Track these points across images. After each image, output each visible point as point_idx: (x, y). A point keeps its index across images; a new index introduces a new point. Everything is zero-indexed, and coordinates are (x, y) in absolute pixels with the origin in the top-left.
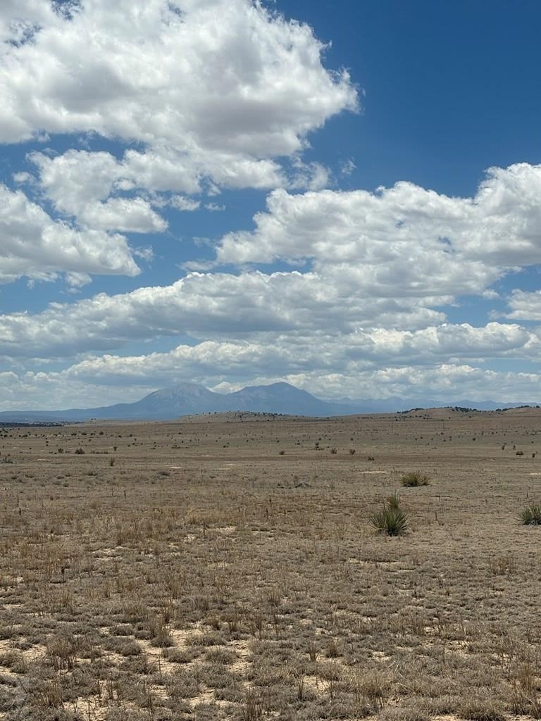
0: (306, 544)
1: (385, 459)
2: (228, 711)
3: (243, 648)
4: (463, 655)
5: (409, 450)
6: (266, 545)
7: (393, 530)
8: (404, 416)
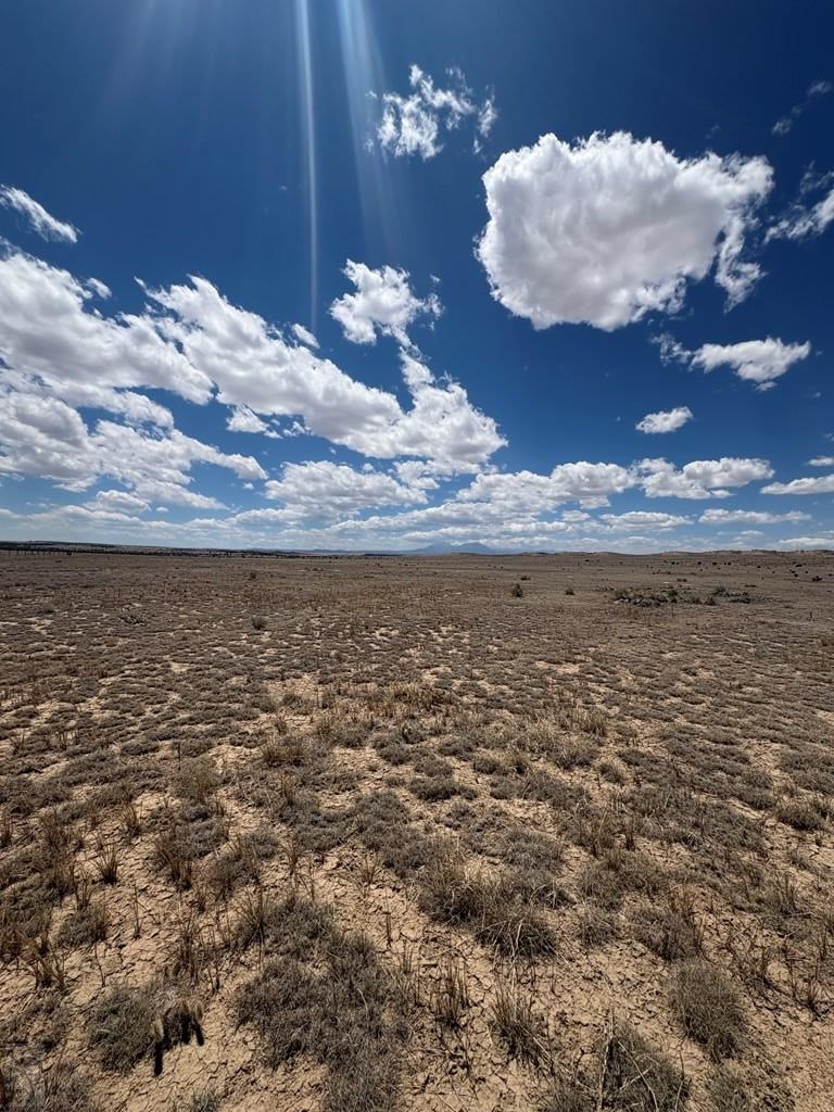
0: (488, 599)
1: (514, 570)
2: (462, 656)
3: (466, 634)
4: (546, 640)
5: (522, 568)
6: (472, 599)
7: (519, 596)
8: (521, 555)
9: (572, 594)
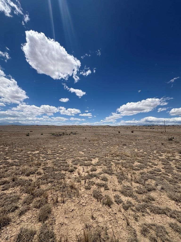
0: (18, 137)
1: (29, 129)
2: (4, 154)
3: (8, 148)
4: (32, 146)
5: (32, 129)
6: (13, 138)
7: (28, 136)
8: (31, 126)
9: (42, 134)
